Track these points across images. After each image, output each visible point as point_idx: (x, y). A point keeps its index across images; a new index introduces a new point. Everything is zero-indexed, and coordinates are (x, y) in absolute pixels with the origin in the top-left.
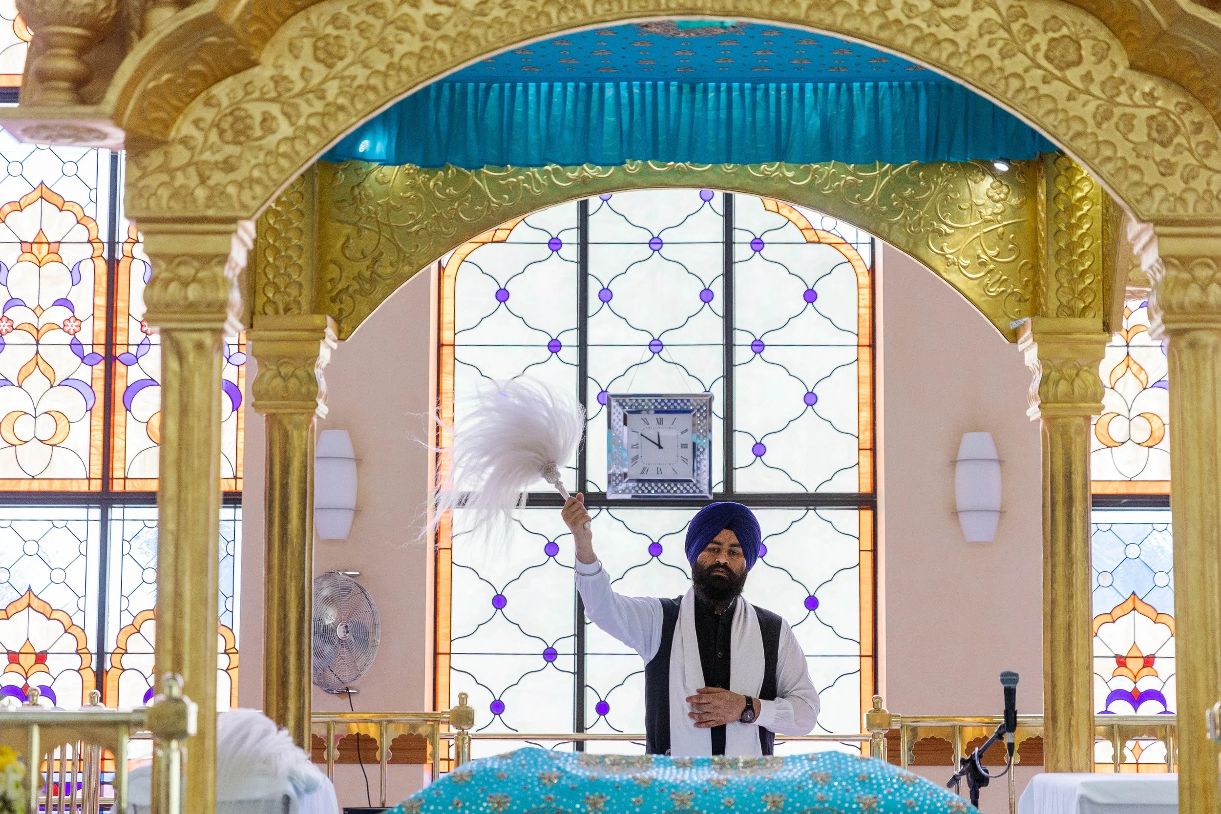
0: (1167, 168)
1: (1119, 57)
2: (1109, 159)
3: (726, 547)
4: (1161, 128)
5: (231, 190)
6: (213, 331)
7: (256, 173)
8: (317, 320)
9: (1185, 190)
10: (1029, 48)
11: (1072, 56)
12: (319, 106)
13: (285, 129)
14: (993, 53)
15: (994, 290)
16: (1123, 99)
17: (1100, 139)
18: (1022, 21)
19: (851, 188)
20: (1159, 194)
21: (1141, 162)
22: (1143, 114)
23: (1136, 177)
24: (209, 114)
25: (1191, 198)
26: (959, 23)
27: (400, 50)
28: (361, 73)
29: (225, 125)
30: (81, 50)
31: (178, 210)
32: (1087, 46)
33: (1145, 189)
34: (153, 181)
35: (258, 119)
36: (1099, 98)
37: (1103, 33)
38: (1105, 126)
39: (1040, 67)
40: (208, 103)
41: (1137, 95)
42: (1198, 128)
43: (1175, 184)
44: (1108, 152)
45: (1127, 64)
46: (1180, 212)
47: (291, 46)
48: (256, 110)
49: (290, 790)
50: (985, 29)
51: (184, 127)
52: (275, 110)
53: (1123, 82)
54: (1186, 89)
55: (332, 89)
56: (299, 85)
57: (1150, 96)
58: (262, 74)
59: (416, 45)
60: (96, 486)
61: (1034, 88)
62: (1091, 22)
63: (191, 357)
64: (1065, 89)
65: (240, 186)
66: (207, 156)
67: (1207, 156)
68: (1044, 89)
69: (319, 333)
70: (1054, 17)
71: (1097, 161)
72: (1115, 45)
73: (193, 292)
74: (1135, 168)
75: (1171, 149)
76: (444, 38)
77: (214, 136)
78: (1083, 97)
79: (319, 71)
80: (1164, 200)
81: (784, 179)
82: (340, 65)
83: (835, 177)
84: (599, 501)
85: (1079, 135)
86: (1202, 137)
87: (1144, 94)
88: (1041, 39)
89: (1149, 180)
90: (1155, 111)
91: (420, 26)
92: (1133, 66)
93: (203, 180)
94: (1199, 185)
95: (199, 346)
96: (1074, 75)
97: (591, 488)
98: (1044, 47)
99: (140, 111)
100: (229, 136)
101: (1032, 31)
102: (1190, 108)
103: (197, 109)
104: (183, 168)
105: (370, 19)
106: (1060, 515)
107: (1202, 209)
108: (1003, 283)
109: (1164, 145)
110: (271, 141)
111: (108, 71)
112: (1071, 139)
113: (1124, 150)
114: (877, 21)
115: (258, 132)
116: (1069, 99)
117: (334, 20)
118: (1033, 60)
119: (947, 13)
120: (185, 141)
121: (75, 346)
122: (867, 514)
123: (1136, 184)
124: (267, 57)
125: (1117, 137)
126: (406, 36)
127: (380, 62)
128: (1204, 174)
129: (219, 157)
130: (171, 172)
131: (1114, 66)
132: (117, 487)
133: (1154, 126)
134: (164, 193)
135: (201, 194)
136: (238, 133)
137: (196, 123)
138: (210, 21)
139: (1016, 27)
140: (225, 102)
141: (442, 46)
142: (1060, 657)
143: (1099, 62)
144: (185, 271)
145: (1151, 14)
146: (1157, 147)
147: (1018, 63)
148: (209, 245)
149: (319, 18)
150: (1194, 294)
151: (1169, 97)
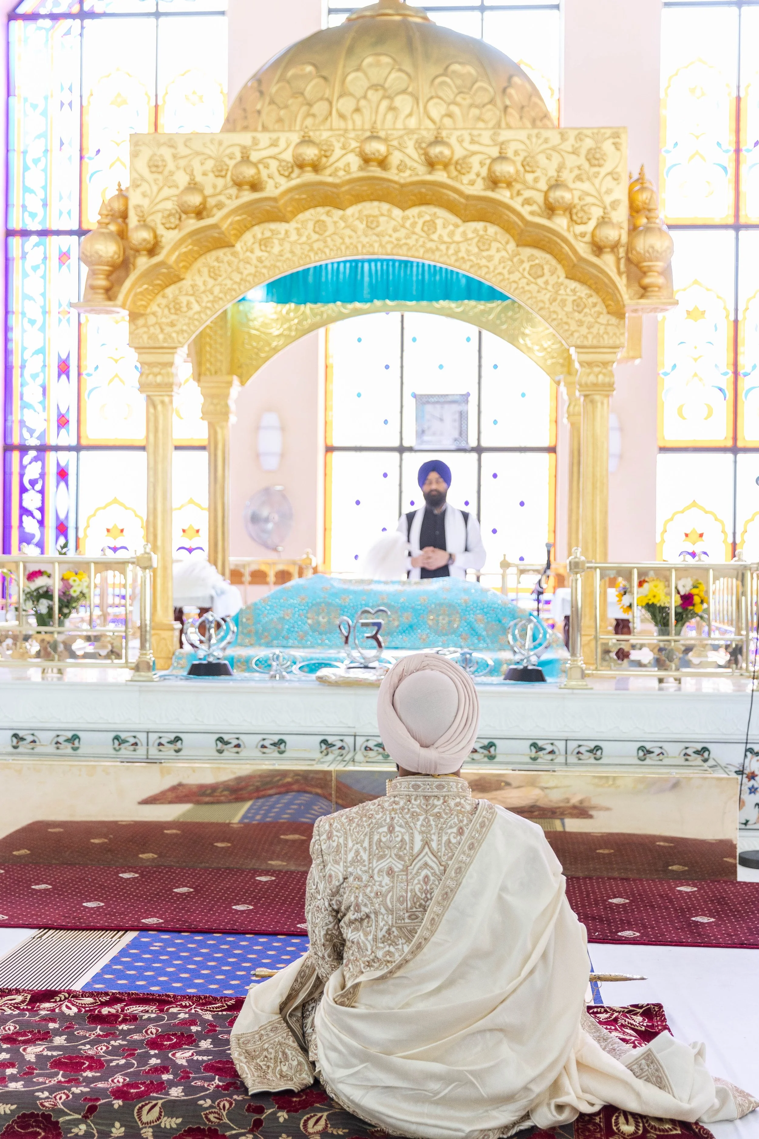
0: (580, 323)
1: (561, 273)
2: (554, 319)
3: (434, 481)
4: (578, 306)
5: (174, 335)
6: (169, 396)
7: (185, 328)
8: (228, 378)
9: (588, 333)
10: (521, 269)
11: (540, 273)
12: (211, 298)
13: (196, 307)
14: (505, 272)
15: (549, 362)
16: (562, 292)
17: (552, 310)
18: (518, 257)
19: (483, 312)
20: (576, 335)
21: (569, 321)
22: (571, 299)
23: (566, 327)
24: (164, 302)
25: (590, 337)
26: (490, 259)
27: (246, 272)
28: (229, 282)
29: (171, 306)
30: (109, 275)
31: (152, 344)
32: (546, 268)
33: (570, 333)
34: (141, 330)
35: (184, 304)
36: (550, 291)
37: (554, 262)
38: (554, 304)
39: (525, 278)
40: (164, 297)
41: (568, 290)
42: (595, 305)
43: (584, 330)
44: (554, 316)
45: (564, 275)
46: (586, 343)
47: (199, 271)
48: (184, 300)
49: (213, 593)
50: (502, 261)
51: (154, 307)
52: (192, 299)
53: (562, 284)
54: (590, 287)
55: (217, 290)
56: (202, 288)
57: (574, 291)
58: (186, 284)
59: (252, 270)
61: (523, 288)
62: (548, 257)
63: (159, 407)
64: (536, 288)
65: (178, 333)
66: (164, 320)
67: (598, 317)
68: (527, 288)
69: (230, 384)
70: (532, 255)
71: (550, 320)
72: (559, 267)
73: (159, 379)
74: (566, 323)
75: (582, 314)
76: (265, 267)
77: (166, 311)
78: (544, 292)
79: (211, 282)
80: (579, 338)
81: (450, 308)
82: (220, 279)
83: (475, 307)
84: (411, 449)
85: (541, 309)
86: (597, 309)
87: (571, 290)
88: (527, 265)
89: (573, 328)
90: (575, 298)
91: (254, 261)
92: (567, 277)
93: (162, 330)
94: (594, 330)
95: (163, 402)
96: (540, 281)
98: (528, 268)
99: (134, 302)
100: (173, 311)
101: (522, 262)
102: (591, 296)
103: (159, 299)
104: (153, 325)
105: (233, 259)
106: (575, 469)
107: (595, 342)
108: (553, 357)
109: (580, 312)
110: (190, 313)
111: (121, 282)
112: (540, 310)
113: (562, 315)
114: (453, 258)
115: (184, 309)
116: (539, 292)
117: (217, 259)
118: (522, 274)
119: (485, 254)
120: (154, 314)
122: (553, 457)
123: (567, 331)
124: (188, 276)
125: (559, 310)
126: (248, 266)
127: (237, 277)
128: (597, 326)
129: (169, 320)
130: (148, 327)
131: (558, 277)
133: (575, 303)
134: (145, 337)
135: (161, 337)
136: (176, 309)
137: (159, 305)
138: (162, 264)
139: (515, 260)
140: (171, 296)
141: (264, 271)
142: (574, 536)
143: (552, 275)
144: (156, 370)
145: (570, 257)
146: (576, 314)
147: (516, 276)
148: (166, 358)
149: (211, 258)
150: (592, 378)
151: (583, 291)
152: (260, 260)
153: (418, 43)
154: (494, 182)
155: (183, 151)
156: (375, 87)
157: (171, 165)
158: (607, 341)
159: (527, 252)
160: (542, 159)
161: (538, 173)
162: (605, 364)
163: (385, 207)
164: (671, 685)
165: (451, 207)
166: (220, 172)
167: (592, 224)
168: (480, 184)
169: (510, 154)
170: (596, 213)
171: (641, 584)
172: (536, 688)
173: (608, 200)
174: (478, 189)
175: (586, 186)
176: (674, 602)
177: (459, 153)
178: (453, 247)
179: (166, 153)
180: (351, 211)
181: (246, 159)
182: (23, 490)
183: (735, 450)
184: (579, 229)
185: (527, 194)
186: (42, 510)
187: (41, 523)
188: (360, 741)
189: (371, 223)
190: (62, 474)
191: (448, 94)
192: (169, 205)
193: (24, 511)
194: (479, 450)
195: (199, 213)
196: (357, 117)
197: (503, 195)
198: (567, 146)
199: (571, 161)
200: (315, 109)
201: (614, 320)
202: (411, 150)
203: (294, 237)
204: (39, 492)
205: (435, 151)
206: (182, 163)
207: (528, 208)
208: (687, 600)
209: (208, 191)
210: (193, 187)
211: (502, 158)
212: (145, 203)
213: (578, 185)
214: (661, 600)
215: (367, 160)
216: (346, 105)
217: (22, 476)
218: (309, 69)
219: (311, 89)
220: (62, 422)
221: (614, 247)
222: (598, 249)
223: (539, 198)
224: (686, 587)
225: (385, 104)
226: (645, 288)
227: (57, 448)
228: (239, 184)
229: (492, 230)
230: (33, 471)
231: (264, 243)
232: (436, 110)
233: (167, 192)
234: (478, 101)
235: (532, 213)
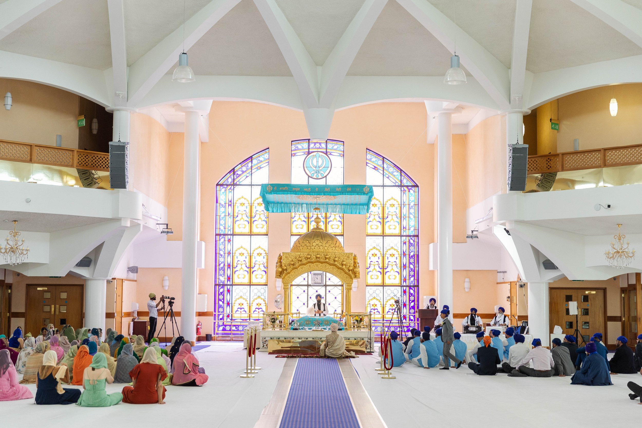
3: (318, 298)
5: (289, 281)
13: (292, 277)
14: (336, 273)
21: (345, 280)
28: (297, 274)
30: (280, 273)
39: (339, 274)
42: (348, 278)
43: (347, 281)
46: (347, 283)
48: (290, 276)
51: (286, 277)
55: (295, 275)
56: (293, 275)
60: (249, 283)
62: (342, 271)
66: (287, 279)
67: (349, 280)
72: (344, 272)
78: (342, 276)
82: (295, 273)
84: (310, 285)
87: (345, 276)
92: (345, 274)
93: (287, 281)
96: (341, 274)
97: (309, 284)
98: (339, 272)
103: (287, 276)
105: (297, 270)
107: (349, 283)
109: (346, 278)
111: (282, 275)
114: (329, 271)
121: (246, 266)
122: (342, 287)
124: (291, 273)
126: (299, 272)
132: (251, 283)
136: (289, 278)
138: (288, 272)
144: (286, 286)
148: (287, 284)
149: (294, 270)
150: (348, 288)
151: (347, 276)
152: (301, 271)
153: (323, 238)
154: (335, 261)
155: (290, 255)
156: (317, 245)
157: (288, 257)
158: (351, 283)
159: (339, 270)
160: (341, 257)
161: (341, 259)
162: (350, 286)
163: (319, 263)
164: (359, 330)
165: (328, 264)
166: (296, 258)
167: (348, 266)
168: (332, 260)
169: (337, 256)
170: (349, 265)
171: (355, 317)
172: (341, 331)
173: (350, 263)
174: (332, 262)
175: (347, 261)
176: (359, 319)
177: (330, 256)
178: (329, 269)
179: (288, 255)
180: (314, 264)
181: (300, 257)
182: (219, 295)
183: (383, 286)
184: (346, 267)
185: (339, 262)
186: (223, 299)
187: (223, 302)
188: (318, 338)
189: (317, 266)
190: (228, 291)
191: (328, 245)
192: (288, 263)
193: (219, 300)
194: (326, 286)
195: (293, 265)
196: (314, 249)
197: (336, 263)
198: (345, 255)
199: (345, 257)
200: (308, 248)
201: (351, 280)
202: (323, 256)
203: (306, 267)
204: (223, 295)
205: (326, 257)
206: (290, 257)
207: (339, 264)
208: (361, 319)
209: (294, 261)
210: (292, 261)
211: (335, 257)
212: (285, 262)
213: (346, 261)
214: (357, 319)
215: (317, 258)
216: (313, 247)
217: (219, 291)
218: (307, 241)
219: (308, 244)
220: (229, 278)
221: (351, 270)
222: (349, 270)
223: (341, 262)
224: (361, 317)
225: (319, 247)
226: (356, 276)
227: (227, 285)
228: (299, 261)
229: (334, 267)
230: (221, 290)
231: (302, 268)
232: (326, 248)
233: (288, 261)
234: (332, 246)
235: (340, 265)
